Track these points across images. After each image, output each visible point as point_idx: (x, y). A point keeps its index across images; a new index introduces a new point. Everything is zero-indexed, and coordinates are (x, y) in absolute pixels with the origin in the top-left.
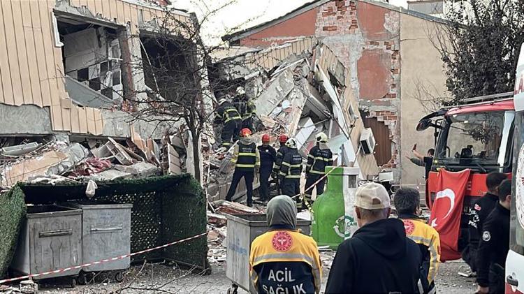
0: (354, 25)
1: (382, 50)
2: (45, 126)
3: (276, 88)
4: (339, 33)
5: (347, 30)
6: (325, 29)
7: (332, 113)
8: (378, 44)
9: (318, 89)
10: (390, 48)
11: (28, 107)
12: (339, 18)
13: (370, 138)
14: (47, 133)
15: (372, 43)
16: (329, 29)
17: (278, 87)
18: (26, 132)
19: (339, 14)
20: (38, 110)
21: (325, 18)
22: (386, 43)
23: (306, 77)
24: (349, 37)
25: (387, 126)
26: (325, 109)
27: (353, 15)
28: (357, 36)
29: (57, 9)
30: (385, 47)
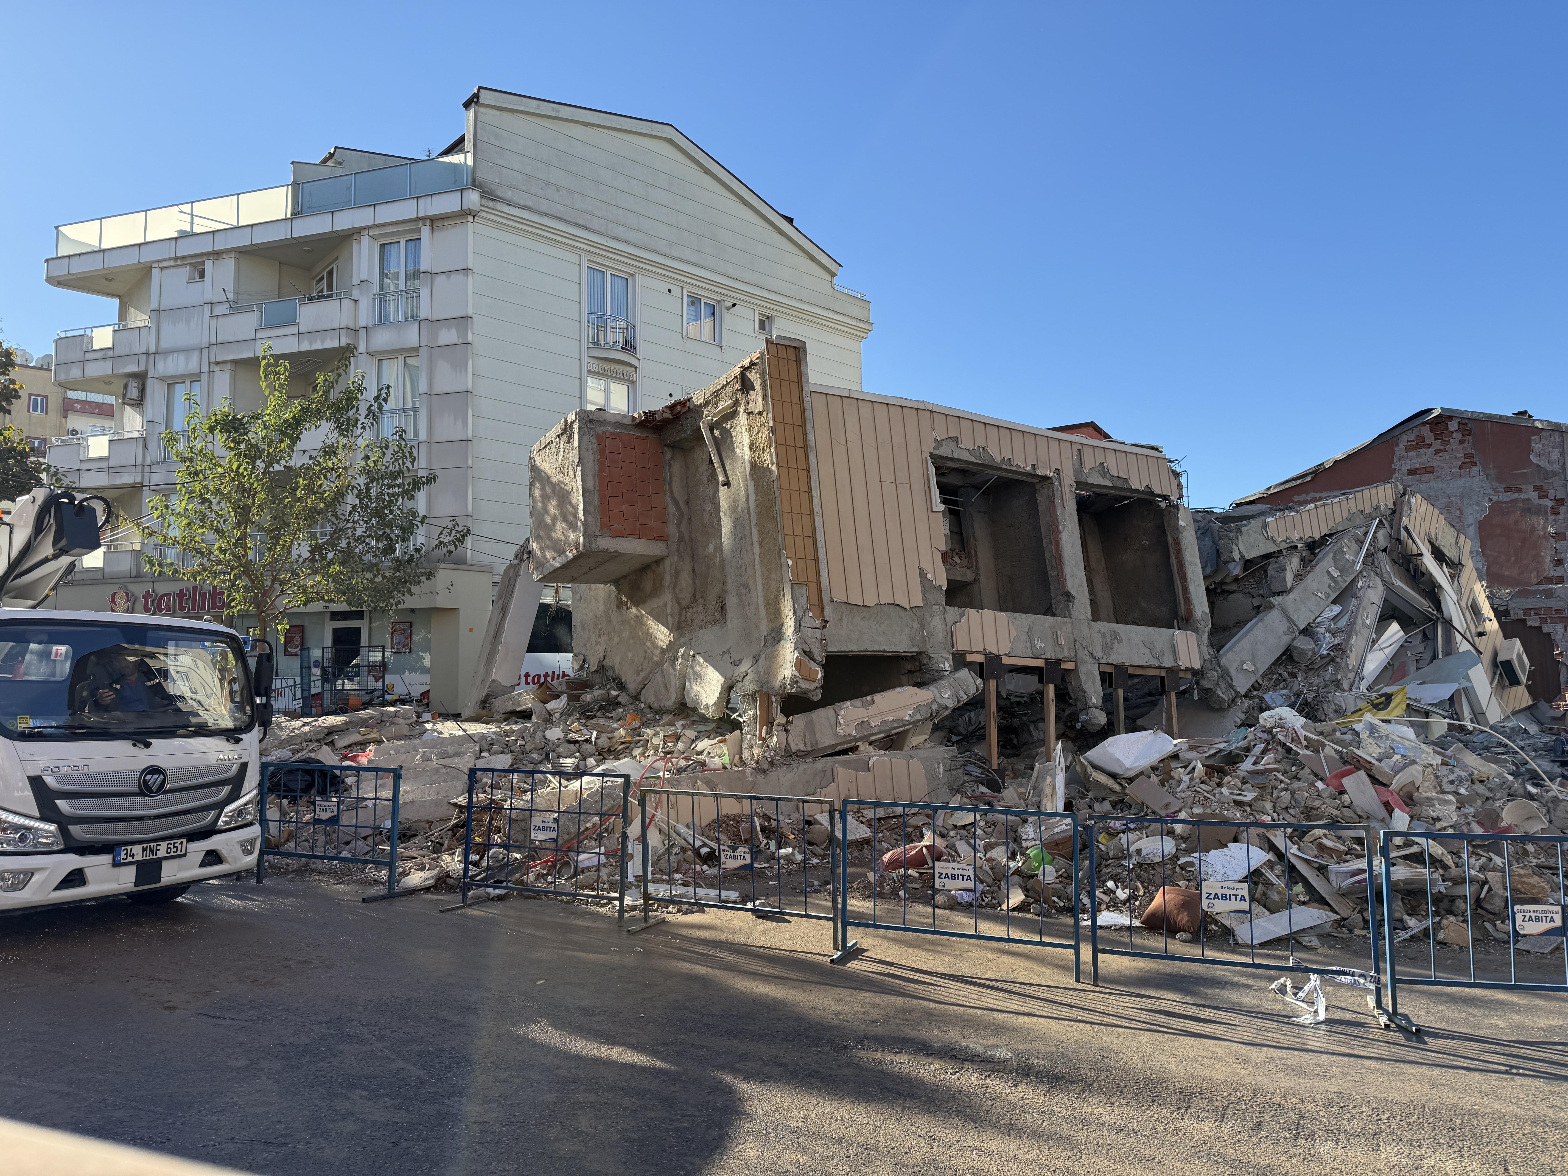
0: (1469, 462)
1: (1528, 499)
2: (912, 639)
3: (1328, 572)
4: (1439, 477)
5: (1455, 470)
6: (1411, 472)
7: (1439, 608)
8: (1520, 490)
9: (1408, 570)
10: (1546, 496)
11: (886, 608)
12: (1437, 452)
13: (1519, 657)
14: (915, 649)
15: (1507, 489)
16: (1418, 472)
17: (1330, 569)
18: (882, 649)
19: (1437, 445)
20: (902, 613)
21: (1410, 454)
22: (1536, 488)
23: (1385, 550)
24: (1461, 482)
25: (1549, 634)
26: (1424, 604)
27: (1465, 445)
28: (1477, 479)
29: (937, 452)
30: (1533, 495)
